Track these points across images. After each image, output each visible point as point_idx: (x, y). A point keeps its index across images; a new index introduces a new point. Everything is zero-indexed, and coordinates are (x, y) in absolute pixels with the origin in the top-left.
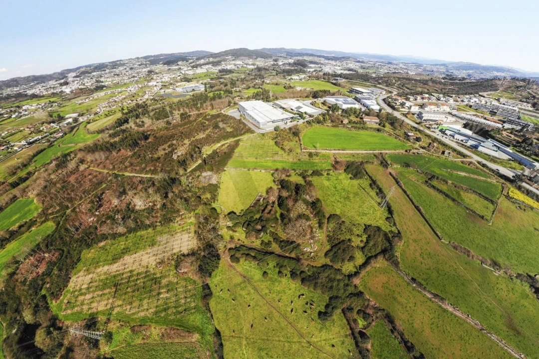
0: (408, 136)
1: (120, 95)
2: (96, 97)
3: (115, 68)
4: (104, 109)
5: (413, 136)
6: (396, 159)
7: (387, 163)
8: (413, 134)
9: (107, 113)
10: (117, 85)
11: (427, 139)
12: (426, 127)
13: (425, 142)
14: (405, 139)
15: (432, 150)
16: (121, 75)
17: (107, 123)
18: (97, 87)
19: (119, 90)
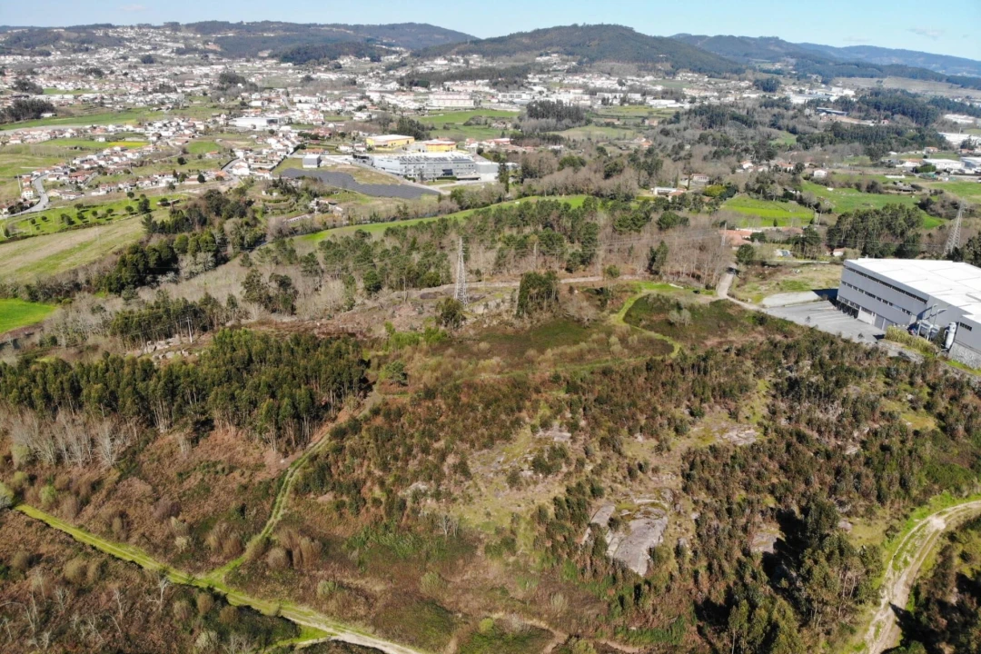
1: (117, 148)
2: (14, 142)
3: (87, 50)
4: (54, 193)
9: (73, 213)
10: (95, 110)
16: (112, 78)
17: (71, 259)
18: (19, 105)
19: (111, 127)
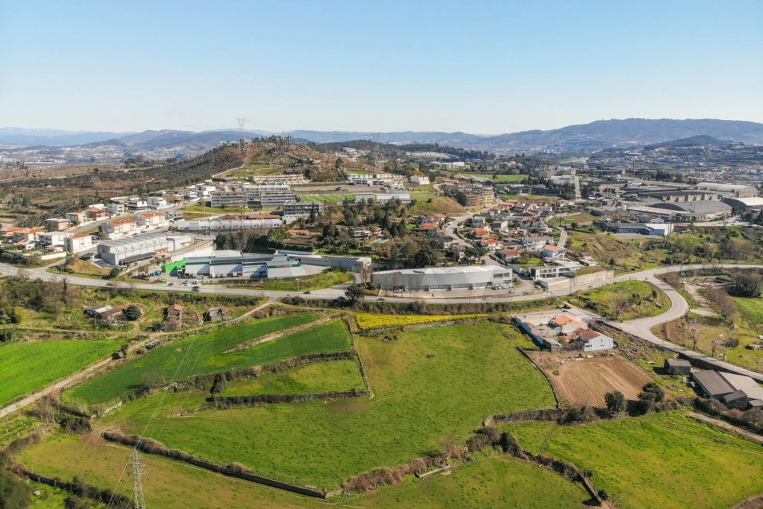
0: (99, 316)
5: (111, 312)
6: (99, 390)
7: (78, 414)
8: (110, 308)
11: (152, 304)
12: (135, 277)
13: (149, 313)
14: (94, 327)
15: (180, 323)
